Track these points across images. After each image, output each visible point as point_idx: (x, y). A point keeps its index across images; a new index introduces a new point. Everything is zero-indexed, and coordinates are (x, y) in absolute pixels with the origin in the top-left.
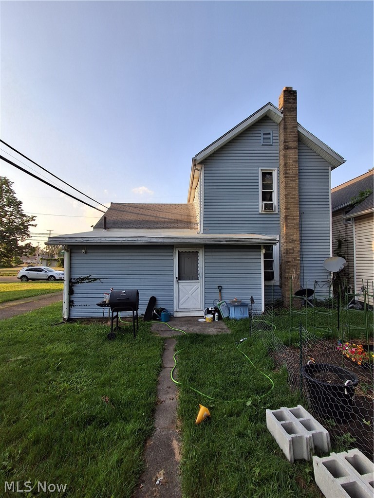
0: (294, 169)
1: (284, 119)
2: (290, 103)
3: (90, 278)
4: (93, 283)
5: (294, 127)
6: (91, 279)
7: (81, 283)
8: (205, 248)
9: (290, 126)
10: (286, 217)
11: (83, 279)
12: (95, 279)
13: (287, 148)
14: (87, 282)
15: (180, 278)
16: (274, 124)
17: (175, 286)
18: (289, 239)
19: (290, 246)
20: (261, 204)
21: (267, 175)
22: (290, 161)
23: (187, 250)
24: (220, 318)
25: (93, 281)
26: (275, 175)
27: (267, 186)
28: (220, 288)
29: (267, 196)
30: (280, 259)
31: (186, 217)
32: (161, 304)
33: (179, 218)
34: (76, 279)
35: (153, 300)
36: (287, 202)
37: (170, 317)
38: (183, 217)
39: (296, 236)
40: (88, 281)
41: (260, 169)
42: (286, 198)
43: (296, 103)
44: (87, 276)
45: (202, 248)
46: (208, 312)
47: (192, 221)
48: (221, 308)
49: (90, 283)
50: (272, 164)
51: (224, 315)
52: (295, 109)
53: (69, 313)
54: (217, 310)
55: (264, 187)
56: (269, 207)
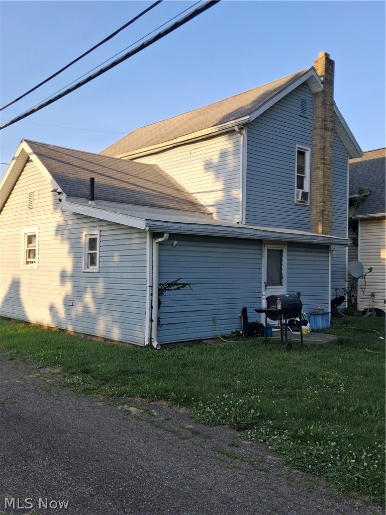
3: (178, 282)
4: (182, 291)
5: (331, 105)
6: (179, 284)
7: (168, 290)
8: (288, 246)
11: (170, 285)
12: (184, 285)
14: (175, 290)
15: (269, 283)
16: (310, 92)
21: (301, 154)
23: (274, 247)
25: (182, 287)
26: (308, 155)
27: (301, 169)
34: (164, 284)
40: (176, 287)
41: (297, 146)
44: (175, 280)
45: (285, 245)
49: (178, 290)
50: (306, 142)
55: (299, 170)
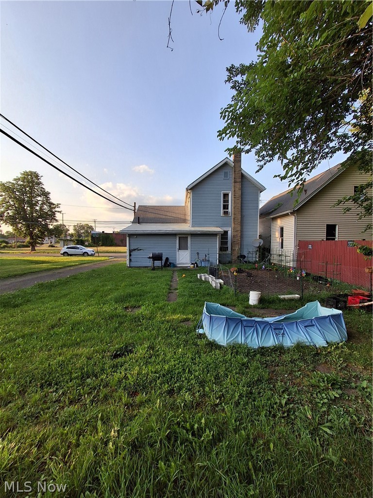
0: (239, 193)
1: (234, 166)
2: (237, 157)
5: (239, 171)
7: (135, 251)
8: (191, 236)
9: (237, 170)
10: (234, 218)
11: (135, 249)
12: (141, 250)
13: (235, 182)
15: (179, 249)
16: (230, 168)
17: (177, 252)
18: (235, 230)
19: (236, 233)
20: (222, 211)
21: (226, 196)
22: (237, 189)
23: (183, 236)
24: (197, 266)
26: (230, 195)
27: (226, 201)
28: (198, 253)
29: (226, 207)
30: (231, 240)
31: (183, 216)
32: (171, 260)
33: (179, 216)
34: (132, 249)
35: (167, 259)
36: (234, 211)
37: (175, 266)
38: (181, 215)
39: (239, 228)
40: (138, 250)
41: (222, 192)
42: (234, 209)
43: (241, 157)
44: (137, 248)
46: (192, 264)
47: (187, 218)
48: (197, 262)
50: (228, 190)
51: (199, 265)
52: (240, 161)
53: (130, 264)
54: (196, 263)
55: (224, 202)
56: (226, 213)
